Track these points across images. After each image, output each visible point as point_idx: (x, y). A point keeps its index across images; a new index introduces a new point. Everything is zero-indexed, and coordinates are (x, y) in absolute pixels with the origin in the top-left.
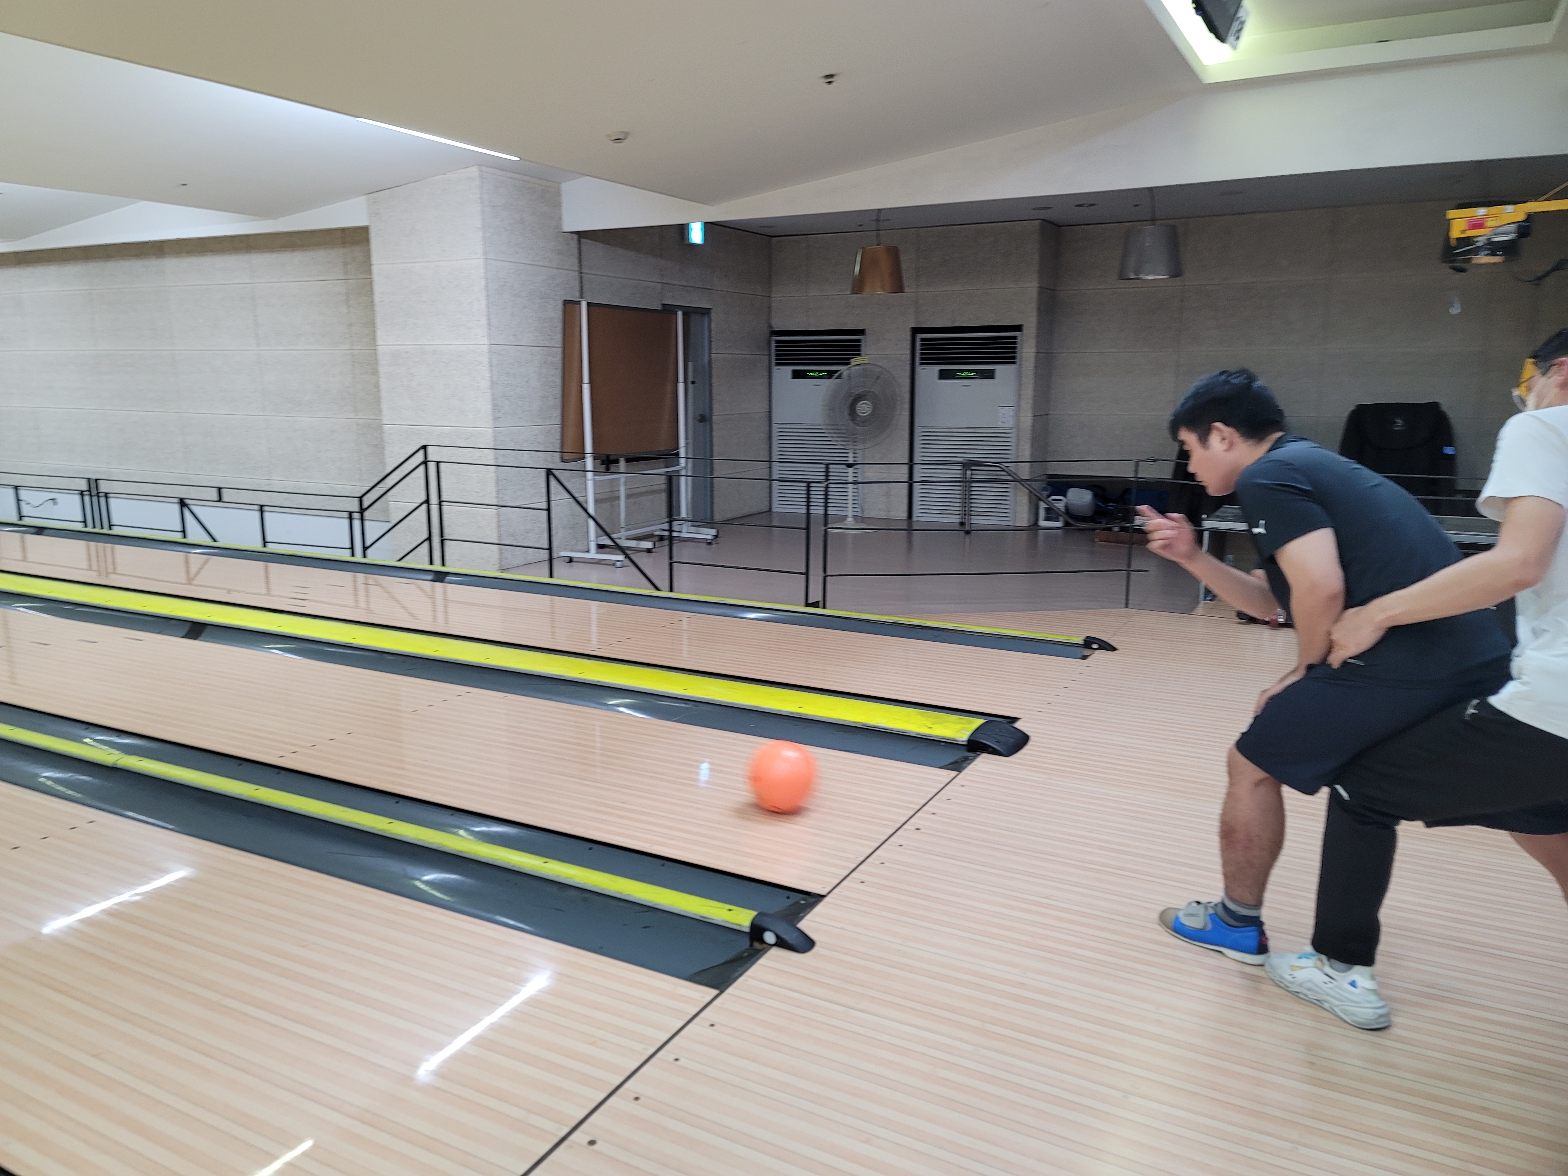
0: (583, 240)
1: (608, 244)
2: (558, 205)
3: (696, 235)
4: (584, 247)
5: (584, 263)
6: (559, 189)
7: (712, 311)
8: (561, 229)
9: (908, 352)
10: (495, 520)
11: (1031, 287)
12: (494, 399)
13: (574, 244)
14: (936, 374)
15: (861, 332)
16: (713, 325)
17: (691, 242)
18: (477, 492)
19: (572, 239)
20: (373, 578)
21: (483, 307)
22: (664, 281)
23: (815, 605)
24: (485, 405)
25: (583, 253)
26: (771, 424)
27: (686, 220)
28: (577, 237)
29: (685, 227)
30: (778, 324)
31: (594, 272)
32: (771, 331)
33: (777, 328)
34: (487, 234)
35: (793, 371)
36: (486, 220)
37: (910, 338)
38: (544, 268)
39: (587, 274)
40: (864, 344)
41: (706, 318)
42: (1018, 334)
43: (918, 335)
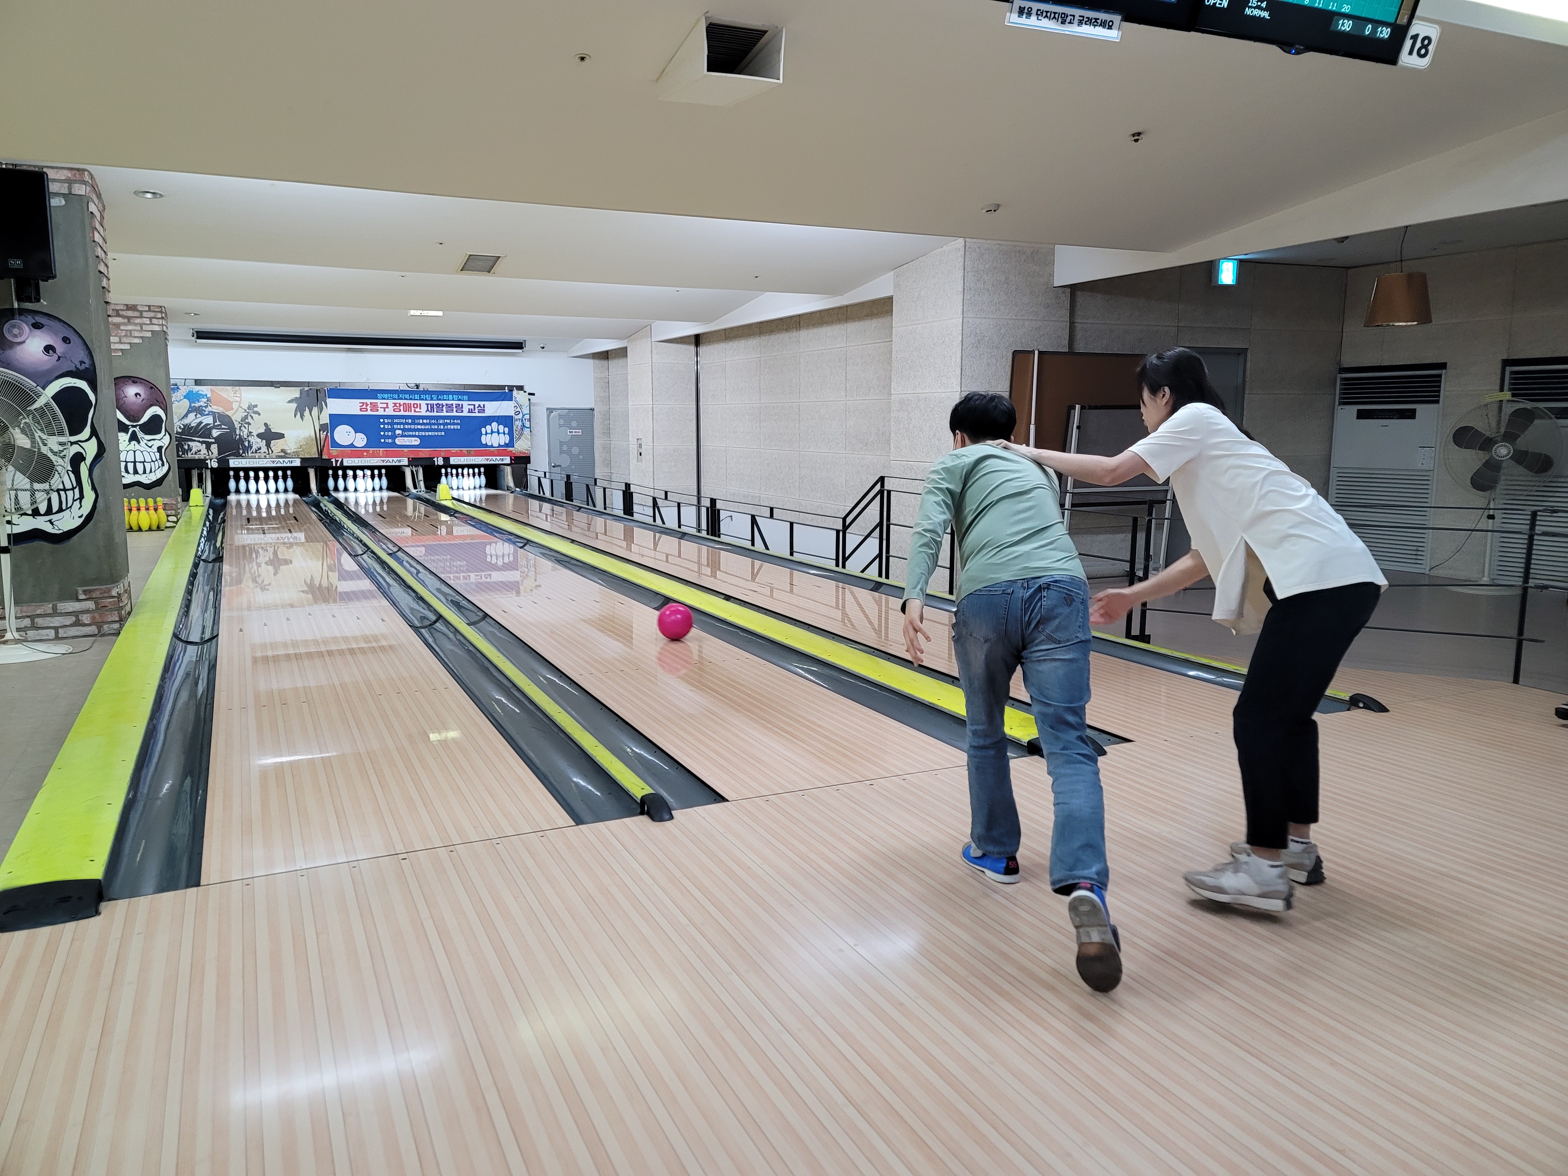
0: (1079, 293)
1: (1110, 294)
2: (1049, 263)
3: (1228, 275)
4: (1078, 298)
5: (1079, 312)
6: (1054, 249)
7: (1249, 351)
8: (1051, 284)
9: (1497, 387)
13: (1066, 296)
15: (1443, 366)
16: (1248, 364)
17: (1220, 283)
19: (1064, 292)
21: (959, 360)
22: (1182, 324)
23: (1135, 638)
25: (1078, 305)
26: (1329, 468)
27: (1211, 261)
28: (1069, 290)
29: (1210, 268)
30: (1348, 361)
31: (1090, 321)
32: (1340, 369)
33: (1346, 365)
34: (967, 297)
35: (1358, 410)
36: (967, 284)
37: (1499, 372)
38: (1029, 322)
39: (1080, 323)
40: (1445, 380)
41: (1242, 360)
43: (1507, 368)
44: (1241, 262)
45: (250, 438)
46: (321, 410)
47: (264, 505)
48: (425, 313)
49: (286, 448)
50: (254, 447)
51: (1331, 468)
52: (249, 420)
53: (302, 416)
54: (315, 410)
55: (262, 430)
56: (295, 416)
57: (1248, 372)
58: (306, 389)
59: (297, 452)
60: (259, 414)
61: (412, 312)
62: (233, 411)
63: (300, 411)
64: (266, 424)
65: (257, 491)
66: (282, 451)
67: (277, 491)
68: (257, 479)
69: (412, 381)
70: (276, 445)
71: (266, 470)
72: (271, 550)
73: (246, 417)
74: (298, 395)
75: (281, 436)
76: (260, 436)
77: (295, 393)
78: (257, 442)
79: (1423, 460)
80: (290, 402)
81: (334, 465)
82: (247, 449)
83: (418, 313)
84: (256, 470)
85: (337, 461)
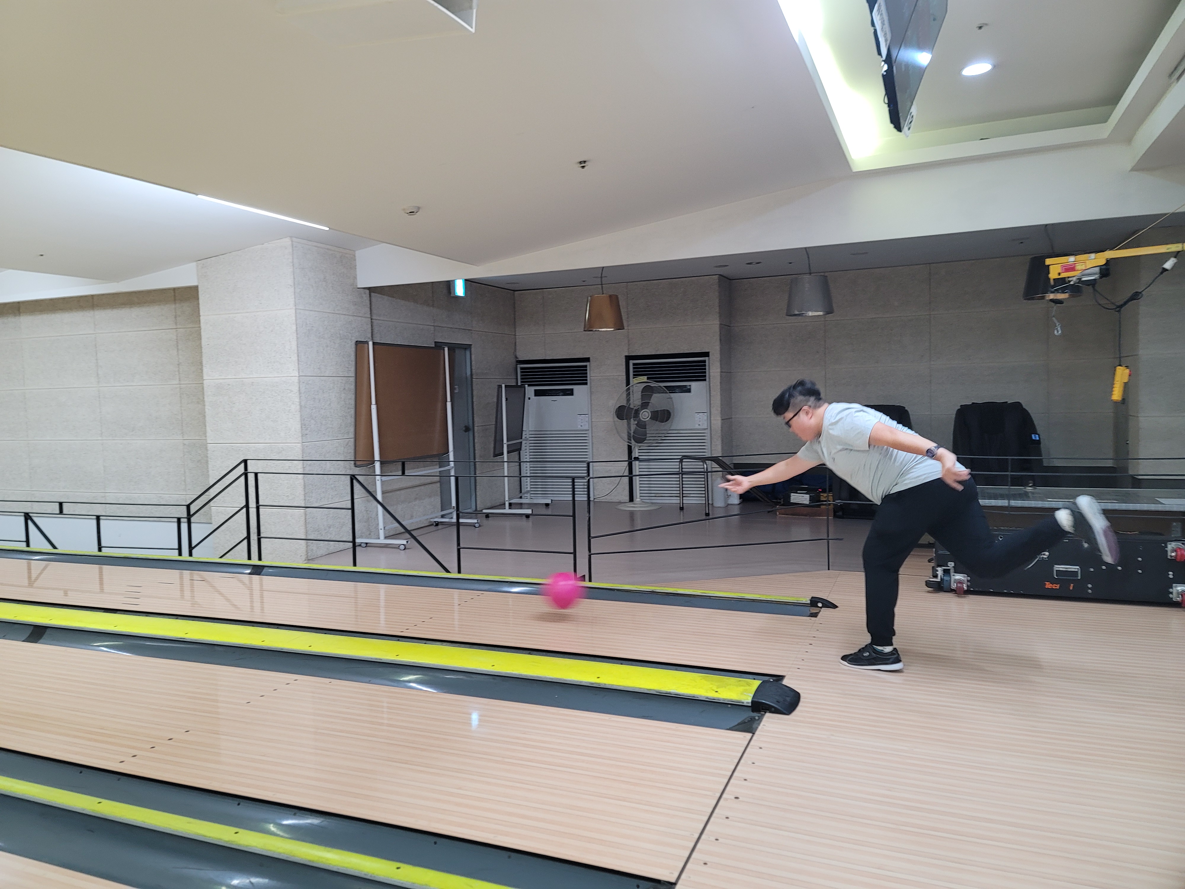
0: (373, 294)
1: (393, 297)
2: (354, 268)
3: (460, 290)
4: (373, 299)
5: (374, 311)
6: (355, 256)
7: (472, 346)
8: (357, 286)
9: (624, 374)
10: (303, 518)
11: (714, 324)
12: (302, 419)
13: (366, 297)
15: (588, 360)
16: (473, 357)
17: (456, 295)
18: (288, 496)
19: (365, 293)
20: (197, 575)
21: (294, 347)
22: (435, 325)
24: (295, 425)
25: (373, 304)
27: (450, 281)
28: (368, 292)
29: (450, 284)
30: (523, 356)
31: (382, 318)
32: (518, 361)
33: (521, 358)
34: (297, 290)
35: (535, 390)
36: (296, 279)
37: (624, 363)
38: (343, 316)
39: (376, 320)
40: (590, 369)
41: (468, 353)
42: (707, 359)
43: (631, 361)
57: (473, 363)
79: (582, 423)
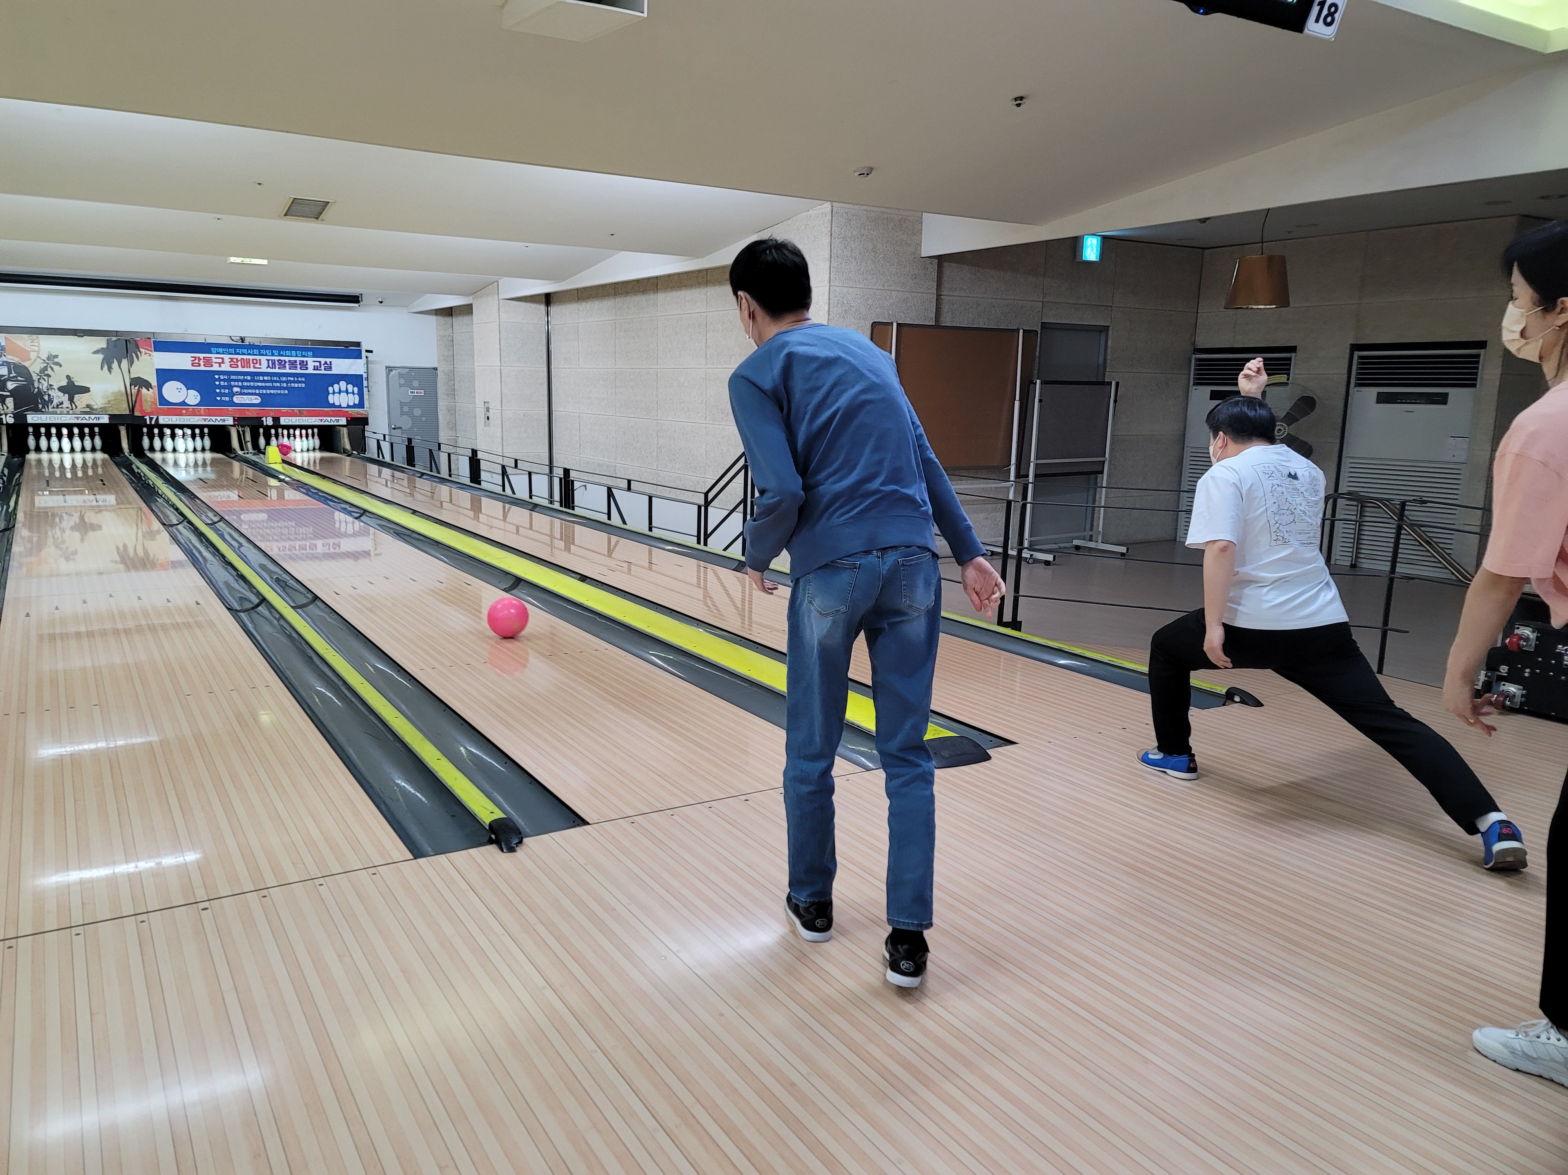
0: (946, 264)
1: (977, 266)
2: (919, 233)
3: (1092, 251)
4: (945, 270)
5: (946, 285)
6: (921, 218)
7: (1111, 328)
8: (919, 254)
9: (1345, 371)
13: (933, 267)
14: (1374, 397)
15: (1293, 349)
16: (1110, 342)
17: (1084, 259)
19: (931, 263)
22: (1045, 300)
23: (1006, 625)
25: (943, 275)
26: (1183, 447)
27: (1077, 237)
28: (937, 261)
29: (1075, 243)
30: (1203, 342)
31: (957, 294)
32: (1195, 349)
33: (1200, 346)
34: (834, 264)
35: (1212, 391)
36: (834, 251)
37: (1347, 356)
38: (896, 293)
39: (947, 296)
40: (1295, 364)
41: (1103, 338)
42: (1482, 351)
43: (1356, 352)
44: (1105, 239)
45: (50, 392)
46: (131, 363)
47: (68, 464)
48: (247, 261)
49: (91, 403)
50: (55, 402)
51: (1185, 448)
52: (49, 372)
53: (110, 369)
54: (125, 363)
55: (64, 383)
56: (102, 369)
57: (1109, 350)
58: (114, 339)
59: (104, 408)
60: (60, 366)
61: (233, 259)
62: (30, 362)
63: (107, 363)
64: (68, 377)
65: (61, 450)
66: (88, 406)
67: (83, 450)
68: (59, 436)
69: (237, 333)
70: (81, 400)
71: (70, 427)
72: (76, 516)
73: (45, 369)
74: (105, 346)
75: (86, 390)
76: (61, 389)
77: (101, 343)
78: (58, 397)
80: (95, 352)
81: (148, 423)
82: (46, 404)
83: (239, 260)
84: (59, 427)
85: (151, 419)
